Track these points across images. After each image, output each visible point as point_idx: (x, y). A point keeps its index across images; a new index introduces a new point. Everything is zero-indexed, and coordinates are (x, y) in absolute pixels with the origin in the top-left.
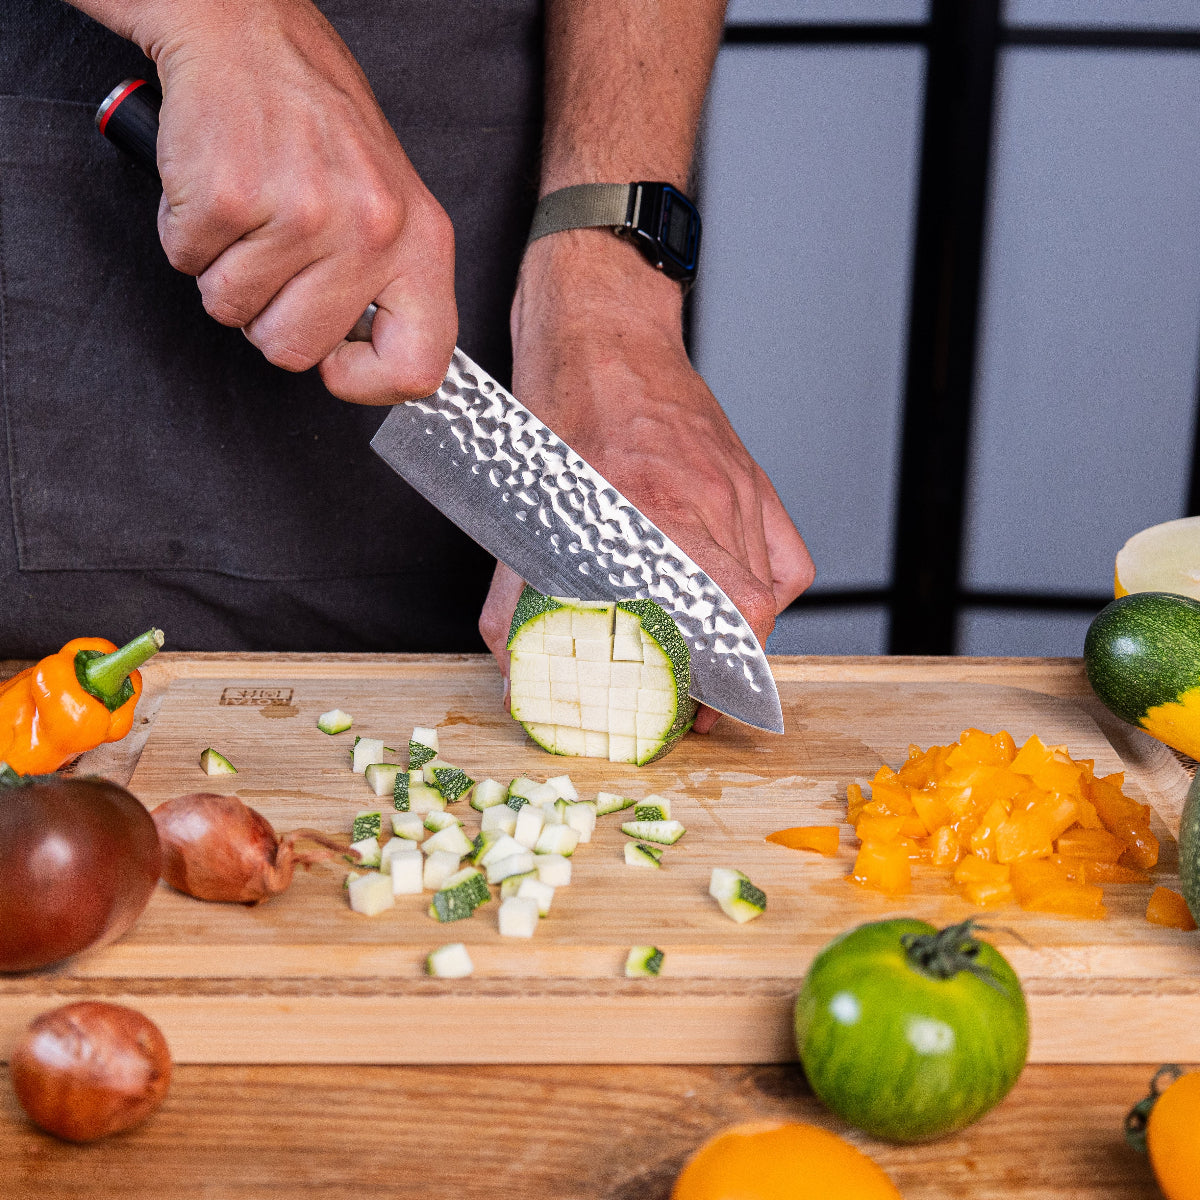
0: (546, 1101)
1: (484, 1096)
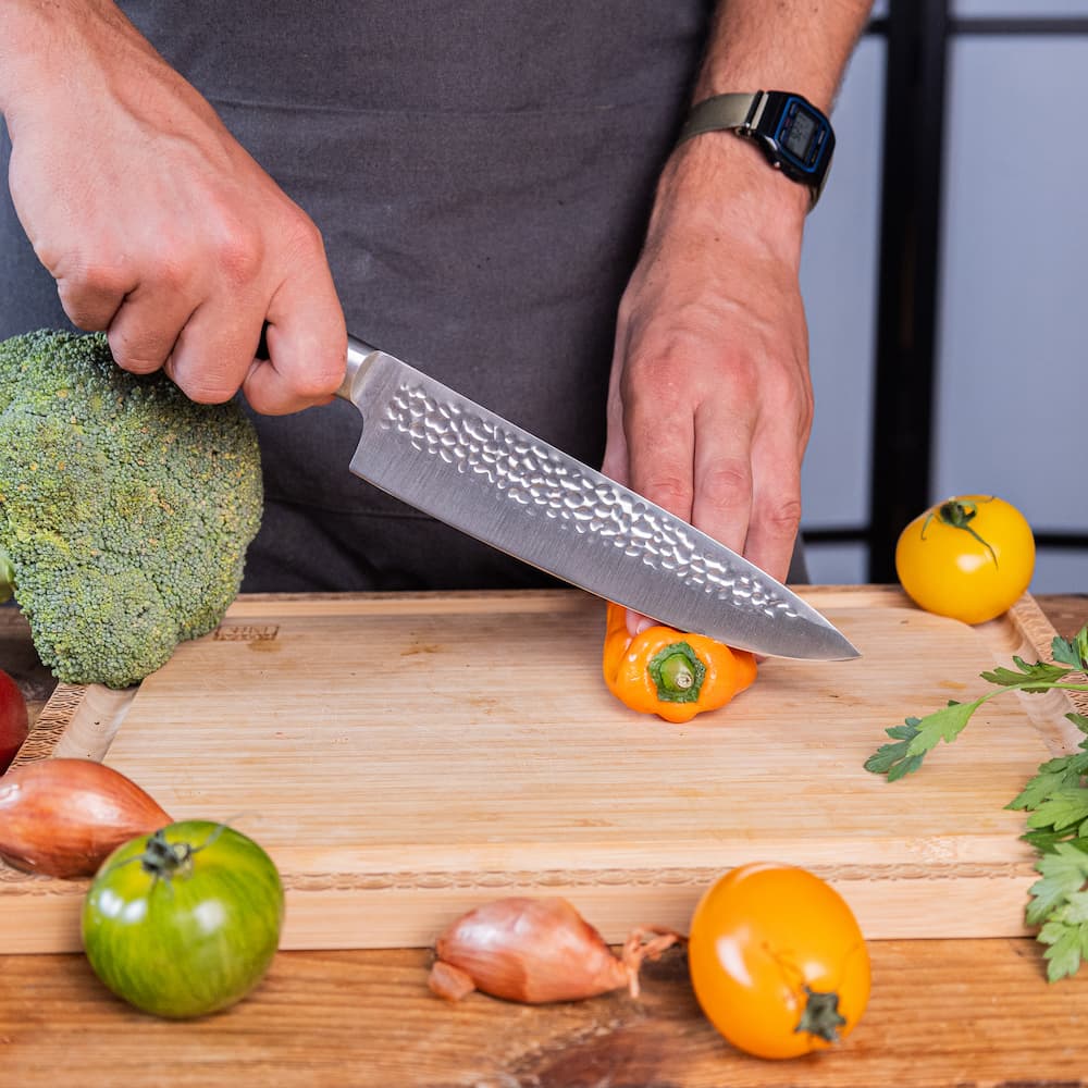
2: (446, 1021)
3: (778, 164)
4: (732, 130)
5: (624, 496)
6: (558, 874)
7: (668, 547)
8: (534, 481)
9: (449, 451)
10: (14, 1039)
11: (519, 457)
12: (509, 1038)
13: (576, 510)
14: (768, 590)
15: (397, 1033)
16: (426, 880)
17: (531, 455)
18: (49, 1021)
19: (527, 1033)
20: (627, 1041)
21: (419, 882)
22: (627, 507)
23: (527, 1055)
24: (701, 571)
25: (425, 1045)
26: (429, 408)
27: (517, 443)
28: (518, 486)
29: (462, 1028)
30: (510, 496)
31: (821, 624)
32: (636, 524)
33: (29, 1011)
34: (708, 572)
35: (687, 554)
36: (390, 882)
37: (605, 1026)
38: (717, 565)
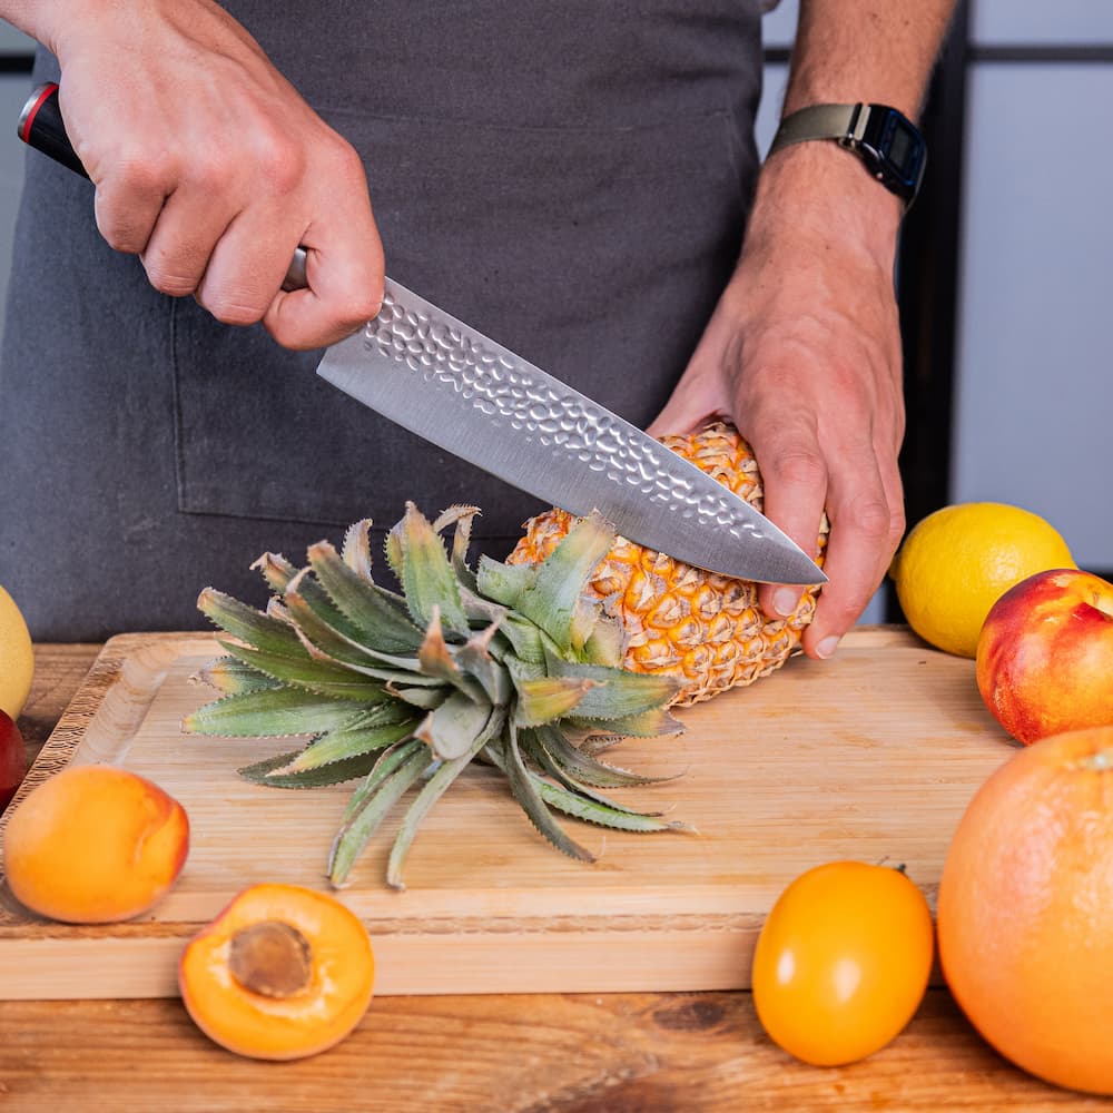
0: (463, 1035)
1: (407, 1032)
2: (452, 1070)
3: (880, 175)
4: (836, 140)
5: (589, 410)
6: (568, 920)
7: (632, 462)
8: (500, 392)
9: (416, 359)
10: (12, 1087)
11: (484, 366)
12: (517, 1088)
13: (542, 422)
14: (734, 510)
15: (403, 1082)
16: (433, 925)
17: (497, 365)
18: (47, 1068)
19: (535, 1083)
20: (637, 1092)
21: (425, 928)
22: (592, 420)
23: (536, 1106)
24: (665, 488)
25: (430, 1095)
26: (397, 315)
27: (485, 352)
28: (483, 397)
29: (469, 1078)
30: (475, 406)
31: (789, 546)
32: (601, 438)
33: (26, 1058)
34: (674, 489)
35: (652, 469)
36: (394, 928)
37: (616, 1076)
38: (682, 482)
